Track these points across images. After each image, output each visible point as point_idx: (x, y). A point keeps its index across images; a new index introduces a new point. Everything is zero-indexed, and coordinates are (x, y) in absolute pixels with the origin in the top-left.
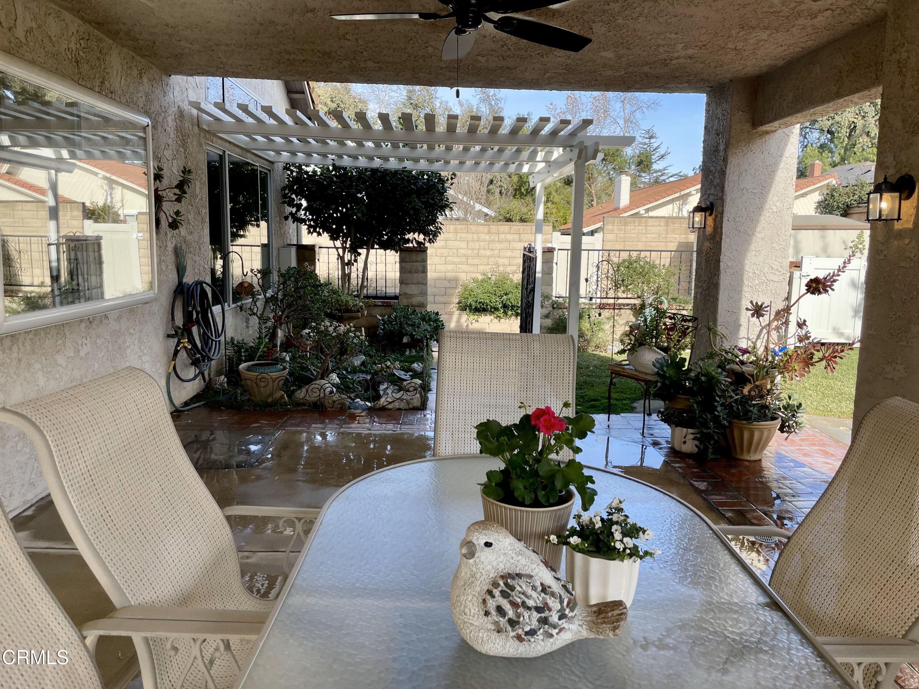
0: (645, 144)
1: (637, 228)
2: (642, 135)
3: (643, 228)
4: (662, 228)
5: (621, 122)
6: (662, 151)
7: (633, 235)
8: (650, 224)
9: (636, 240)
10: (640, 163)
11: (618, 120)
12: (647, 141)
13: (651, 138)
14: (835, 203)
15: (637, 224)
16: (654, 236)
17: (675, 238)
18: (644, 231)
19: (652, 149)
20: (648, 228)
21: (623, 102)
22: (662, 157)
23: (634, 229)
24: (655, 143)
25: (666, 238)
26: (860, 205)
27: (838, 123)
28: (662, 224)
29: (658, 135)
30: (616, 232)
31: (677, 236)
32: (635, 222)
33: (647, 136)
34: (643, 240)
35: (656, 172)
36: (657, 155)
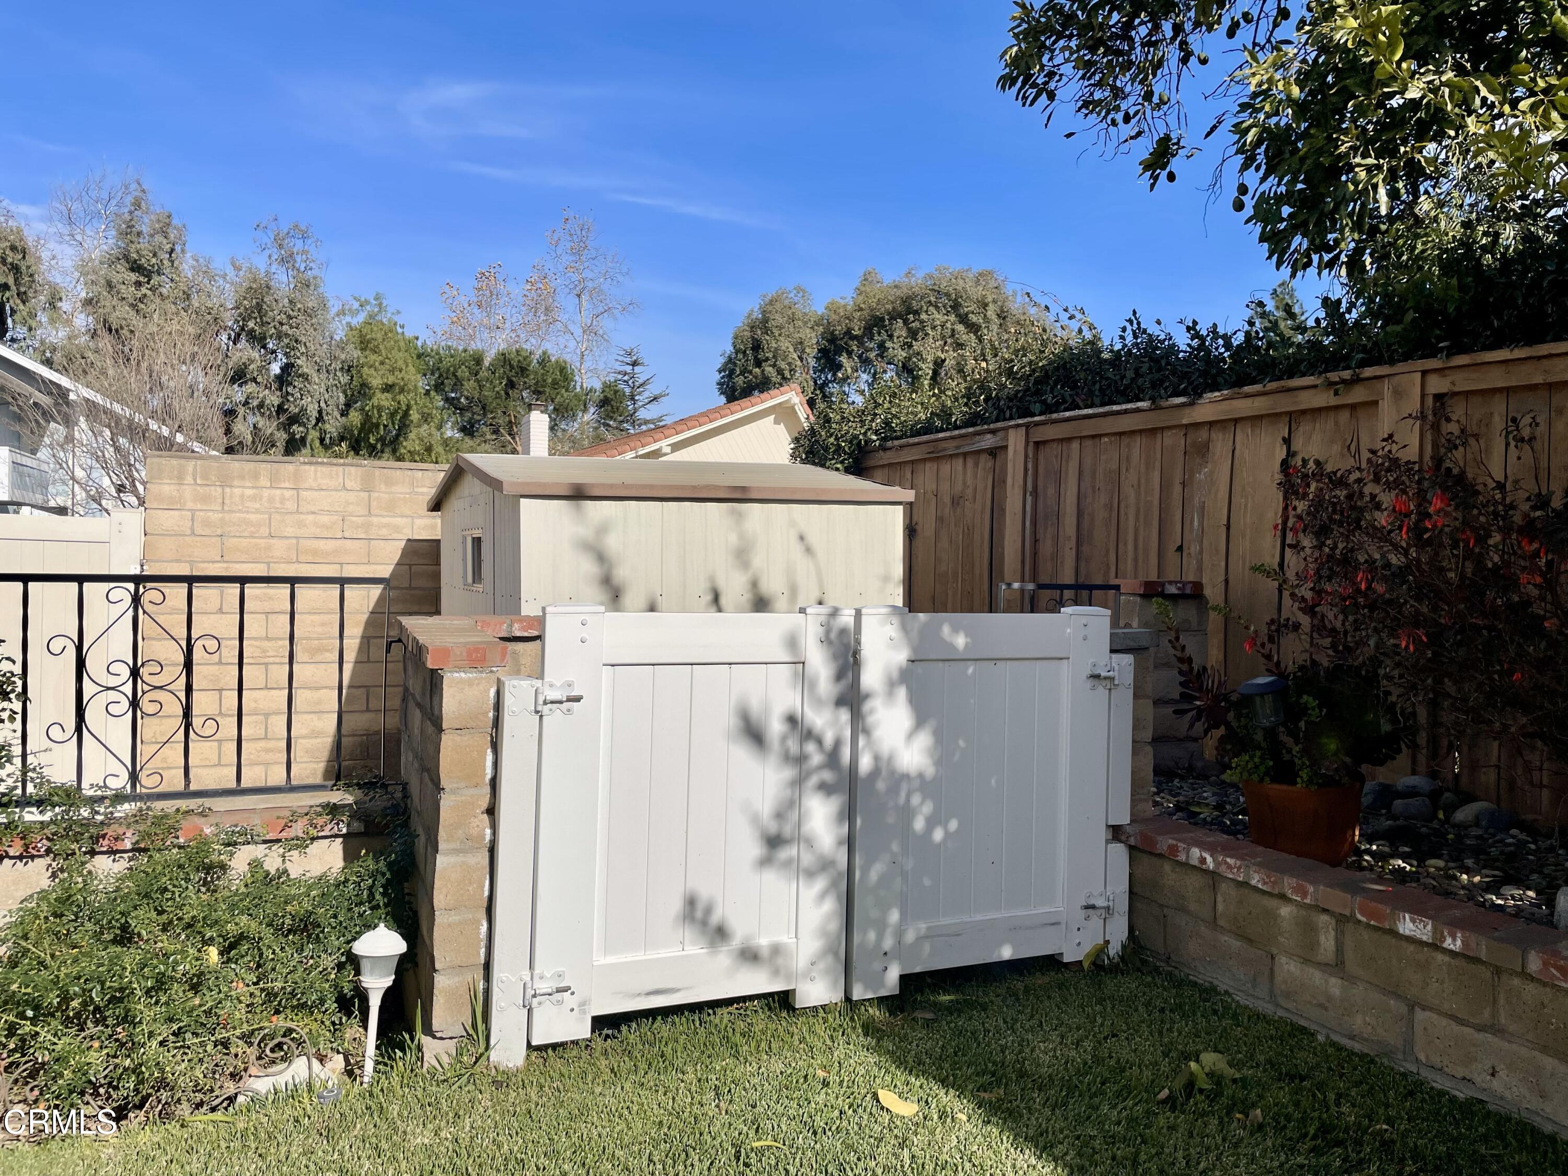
0: (625, 374)
1: (266, 493)
2: (621, 358)
3: (288, 494)
4: (352, 496)
5: (578, 332)
6: (652, 390)
7: (252, 517)
8: (310, 482)
9: (264, 531)
10: (604, 402)
11: (571, 327)
12: (628, 369)
13: (634, 364)
14: (832, 440)
15: (264, 481)
16: (325, 519)
17: (397, 529)
18: (291, 506)
19: (637, 384)
20: (304, 494)
21: (579, 296)
22: (655, 399)
23: (254, 498)
24: (642, 373)
25: (367, 526)
26: (889, 444)
27: (918, 354)
28: (349, 484)
29: (646, 362)
30: (190, 505)
31: (399, 521)
32: (256, 476)
33: (628, 360)
34: (289, 531)
35: (646, 422)
36: (646, 394)
